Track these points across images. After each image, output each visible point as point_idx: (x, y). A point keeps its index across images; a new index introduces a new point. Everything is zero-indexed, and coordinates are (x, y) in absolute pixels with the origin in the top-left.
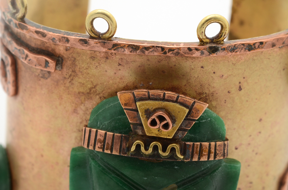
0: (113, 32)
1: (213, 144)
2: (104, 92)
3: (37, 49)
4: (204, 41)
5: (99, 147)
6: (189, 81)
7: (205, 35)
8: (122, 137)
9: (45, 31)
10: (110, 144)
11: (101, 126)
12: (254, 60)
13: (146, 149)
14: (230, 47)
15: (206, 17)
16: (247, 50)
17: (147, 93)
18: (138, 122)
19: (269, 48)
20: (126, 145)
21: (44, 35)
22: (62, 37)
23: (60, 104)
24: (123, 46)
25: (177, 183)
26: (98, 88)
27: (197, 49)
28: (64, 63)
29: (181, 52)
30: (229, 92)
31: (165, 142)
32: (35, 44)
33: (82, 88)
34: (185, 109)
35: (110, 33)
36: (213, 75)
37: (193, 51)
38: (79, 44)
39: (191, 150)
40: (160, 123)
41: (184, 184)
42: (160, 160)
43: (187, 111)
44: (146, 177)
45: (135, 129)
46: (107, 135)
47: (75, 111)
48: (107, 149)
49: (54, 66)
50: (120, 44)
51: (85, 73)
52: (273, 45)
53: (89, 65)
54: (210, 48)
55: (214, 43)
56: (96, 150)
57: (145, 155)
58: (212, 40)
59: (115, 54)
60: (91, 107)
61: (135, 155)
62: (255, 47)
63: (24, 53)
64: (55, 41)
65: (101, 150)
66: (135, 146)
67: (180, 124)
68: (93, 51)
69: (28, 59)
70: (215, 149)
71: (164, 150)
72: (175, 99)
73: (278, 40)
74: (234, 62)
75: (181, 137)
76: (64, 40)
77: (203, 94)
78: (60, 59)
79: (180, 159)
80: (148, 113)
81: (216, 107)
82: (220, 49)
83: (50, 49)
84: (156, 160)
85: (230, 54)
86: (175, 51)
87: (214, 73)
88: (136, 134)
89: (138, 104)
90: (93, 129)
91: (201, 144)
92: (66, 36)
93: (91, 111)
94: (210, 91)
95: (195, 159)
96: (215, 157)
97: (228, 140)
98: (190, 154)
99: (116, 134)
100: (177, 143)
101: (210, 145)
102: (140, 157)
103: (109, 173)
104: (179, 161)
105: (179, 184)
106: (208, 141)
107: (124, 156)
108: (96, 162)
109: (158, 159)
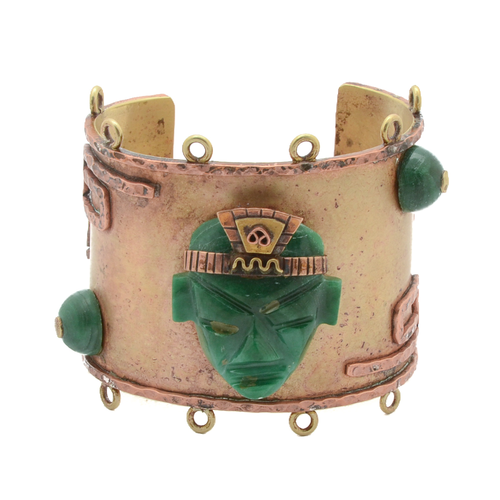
0: (209, 156)
1: (311, 258)
2: (202, 216)
3: (134, 177)
4: (297, 159)
5: (201, 268)
6: (285, 200)
7: (297, 154)
8: (223, 256)
9: (143, 159)
10: (212, 263)
11: (202, 248)
12: (348, 176)
13: (247, 265)
14: (322, 164)
15: (297, 137)
16: (339, 167)
17: (245, 212)
18: (238, 240)
19: (362, 164)
20: (228, 263)
21: (141, 163)
22: (160, 163)
23: (159, 232)
24: (220, 169)
25: (278, 299)
26: (197, 213)
27: (290, 168)
28: (162, 190)
29: (275, 171)
30: (325, 209)
31: (265, 258)
32: (132, 172)
33: (181, 213)
34: (281, 223)
35: (207, 157)
36: (309, 193)
37: (287, 169)
38: (177, 169)
39: (290, 265)
40: (259, 238)
41: (285, 300)
42: (261, 277)
43: (284, 225)
44: (248, 294)
45: (235, 247)
46: (209, 256)
47: (174, 238)
48: (209, 269)
49: (153, 193)
50: (217, 167)
51: (184, 198)
52: (366, 161)
53: (187, 189)
54: (303, 166)
55: (306, 161)
56: (198, 271)
57: (246, 272)
58: (304, 159)
59: (212, 176)
60: (190, 232)
61: (236, 272)
62: (347, 164)
63: (120, 182)
64: (153, 167)
65: (204, 271)
66: (236, 264)
67: (278, 239)
68: (191, 175)
69: (125, 187)
70: (314, 264)
71: (264, 265)
72: (271, 215)
73: (370, 155)
74: (328, 180)
75: (280, 253)
76: (162, 166)
77: (299, 212)
78: (158, 185)
79: (280, 273)
80: (247, 230)
81: (313, 225)
82: (312, 166)
83: (147, 177)
84: (258, 277)
85: (323, 171)
86: (269, 170)
87: (309, 190)
88: (236, 252)
89: (237, 222)
90: (194, 251)
91: (299, 259)
92: (163, 162)
93: (190, 236)
94: (306, 209)
95: (295, 274)
96: (314, 271)
97: (326, 256)
98: (290, 268)
99: (217, 254)
100: (276, 258)
101: (308, 259)
102: (241, 275)
103: (212, 294)
104: (279, 277)
105: (281, 300)
106: (306, 256)
107: (226, 275)
108: (199, 285)
109: (259, 275)
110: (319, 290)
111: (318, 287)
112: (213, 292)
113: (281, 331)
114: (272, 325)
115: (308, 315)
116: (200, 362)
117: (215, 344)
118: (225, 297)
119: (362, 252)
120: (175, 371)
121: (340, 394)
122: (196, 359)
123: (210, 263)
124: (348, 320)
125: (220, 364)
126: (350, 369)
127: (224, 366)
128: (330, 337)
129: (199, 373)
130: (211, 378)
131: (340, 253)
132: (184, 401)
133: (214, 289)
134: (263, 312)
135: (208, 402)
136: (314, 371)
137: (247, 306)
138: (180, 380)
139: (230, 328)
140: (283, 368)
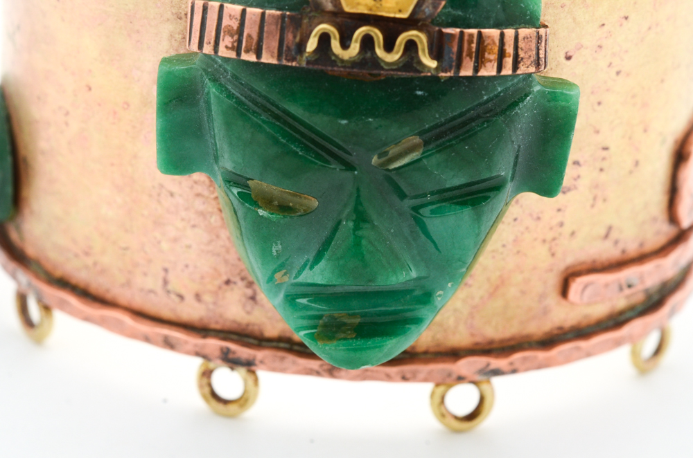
1: (510, 33)
5: (227, 47)
8: (283, 17)
10: (255, 36)
13: (345, 45)
20: (295, 37)
25: (420, 134)
31: (391, 28)
39: (455, 49)
41: (438, 137)
42: (380, 75)
44: (346, 119)
46: (248, 16)
48: (247, 51)
56: (220, 54)
57: (342, 61)
61: (316, 62)
65: (233, 55)
66: (317, 39)
70: (516, 47)
71: (389, 47)
75: (431, 15)
79: (429, 69)
84: (371, 75)
88: (318, 8)
90: (211, 3)
91: (480, 34)
95: (467, 72)
96: (515, 66)
97: (546, 27)
98: (454, 57)
99: (268, 12)
100: (420, 29)
101: (502, 35)
102: (330, 68)
103: (254, 112)
104: (426, 77)
105: (428, 135)
106: (496, 25)
107: (291, 67)
108: (221, 87)
109: (375, 72)
110: (525, 113)
111: (521, 105)
112: (256, 109)
113: (425, 211)
114: (403, 196)
115: (494, 174)
116: (226, 262)
117: (260, 235)
118: (285, 123)
119: (626, 18)
120: (171, 277)
121: (549, 341)
122: (218, 255)
123: (249, 36)
124: (579, 177)
125: (271, 279)
126: (576, 286)
127: (279, 286)
128: (535, 216)
129: (225, 287)
130: (253, 298)
131: (574, 19)
132: (189, 347)
133: (260, 100)
134: (382, 165)
135: (243, 352)
136: (495, 291)
137: (340, 147)
138: (181, 297)
139: (297, 199)
140: (426, 298)
